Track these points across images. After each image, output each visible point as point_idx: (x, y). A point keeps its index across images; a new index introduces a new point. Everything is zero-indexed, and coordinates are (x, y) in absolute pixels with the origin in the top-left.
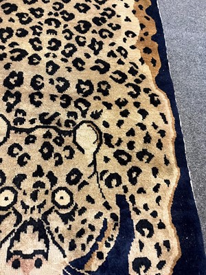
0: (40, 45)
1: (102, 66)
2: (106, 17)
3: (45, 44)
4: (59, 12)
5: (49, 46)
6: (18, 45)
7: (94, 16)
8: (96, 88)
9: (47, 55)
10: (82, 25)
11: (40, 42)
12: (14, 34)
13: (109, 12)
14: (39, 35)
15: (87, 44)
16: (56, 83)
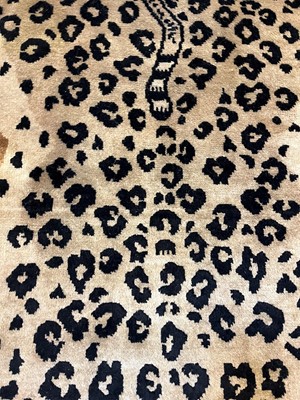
0: (146, 285)
1: (268, 321)
2: (268, 186)
3: (155, 282)
4: (174, 191)
5: (162, 284)
6: (106, 293)
7: (245, 188)
8: (259, 379)
9: (161, 310)
10: (221, 216)
11: (145, 279)
12: (97, 265)
13: (274, 171)
14: (142, 261)
15: (235, 266)
16: (183, 379)
